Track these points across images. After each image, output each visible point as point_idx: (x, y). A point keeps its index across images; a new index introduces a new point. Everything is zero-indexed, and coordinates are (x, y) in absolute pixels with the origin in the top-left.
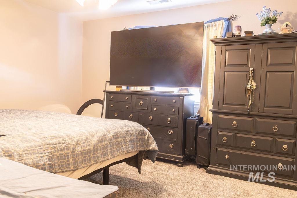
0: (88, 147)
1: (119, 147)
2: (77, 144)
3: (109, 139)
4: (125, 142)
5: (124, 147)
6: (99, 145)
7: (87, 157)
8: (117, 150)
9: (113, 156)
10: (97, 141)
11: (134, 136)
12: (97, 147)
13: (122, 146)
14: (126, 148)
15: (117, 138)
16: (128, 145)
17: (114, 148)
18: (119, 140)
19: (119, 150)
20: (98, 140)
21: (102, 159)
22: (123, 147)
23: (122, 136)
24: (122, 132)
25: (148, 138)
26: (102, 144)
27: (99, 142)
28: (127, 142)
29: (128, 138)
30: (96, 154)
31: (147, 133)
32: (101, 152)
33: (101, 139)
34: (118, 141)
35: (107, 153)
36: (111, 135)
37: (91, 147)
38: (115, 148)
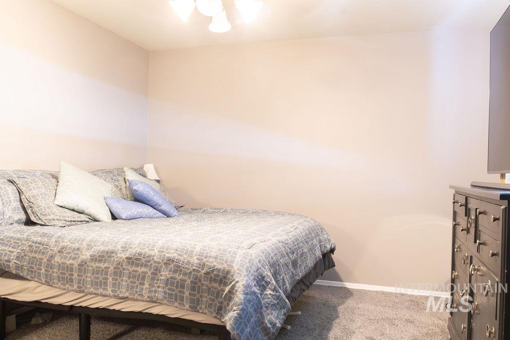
0: (71, 261)
1: (134, 283)
2: (59, 252)
3: (117, 261)
4: (153, 279)
5: (147, 286)
6: (93, 264)
7: (67, 275)
8: (128, 287)
9: (116, 293)
10: (89, 257)
11: (185, 274)
12: (88, 266)
13: (142, 284)
14: (150, 292)
15: (137, 265)
16: (159, 287)
17: (122, 280)
18: (141, 270)
19: (133, 287)
20: (93, 256)
21: (92, 289)
22: (144, 287)
23: (151, 264)
24: (155, 258)
25: (229, 292)
26: (97, 264)
27: (92, 259)
28: (158, 280)
29: (165, 274)
30: (84, 277)
31: (234, 280)
32: (93, 277)
33: (99, 256)
34: (137, 272)
35: (106, 283)
36: (125, 255)
37: (75, 263)
38: (125, 281)
